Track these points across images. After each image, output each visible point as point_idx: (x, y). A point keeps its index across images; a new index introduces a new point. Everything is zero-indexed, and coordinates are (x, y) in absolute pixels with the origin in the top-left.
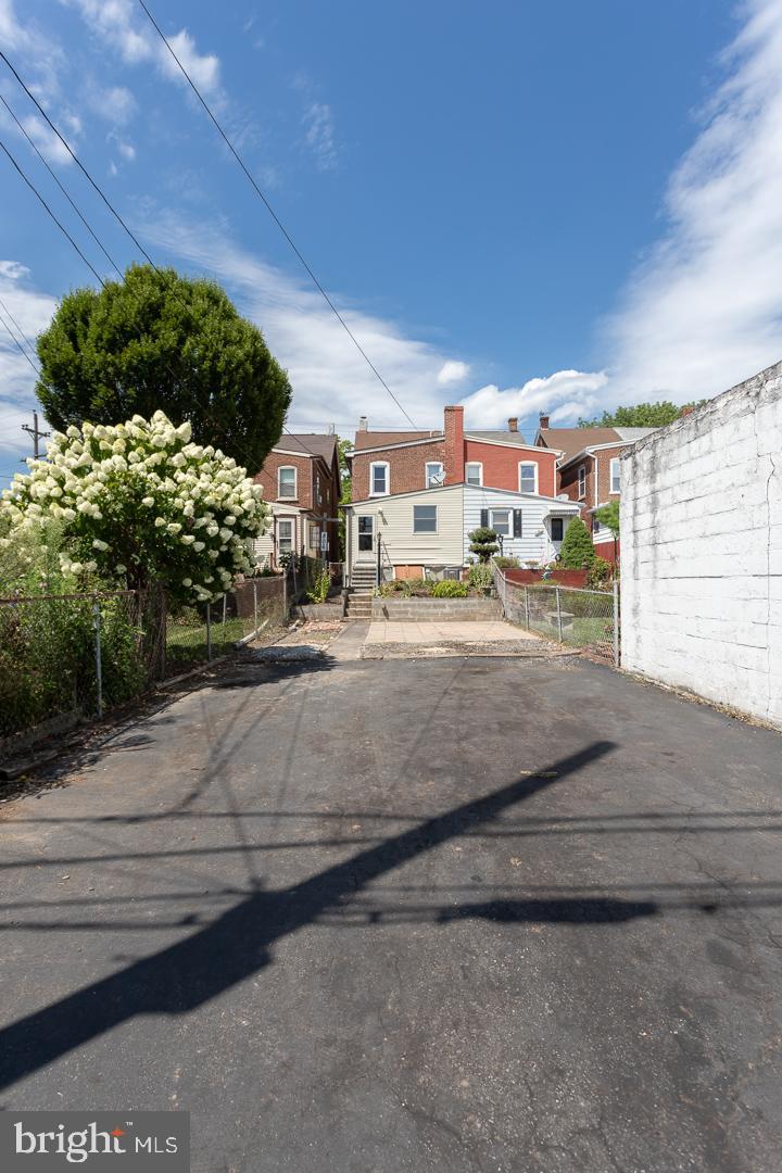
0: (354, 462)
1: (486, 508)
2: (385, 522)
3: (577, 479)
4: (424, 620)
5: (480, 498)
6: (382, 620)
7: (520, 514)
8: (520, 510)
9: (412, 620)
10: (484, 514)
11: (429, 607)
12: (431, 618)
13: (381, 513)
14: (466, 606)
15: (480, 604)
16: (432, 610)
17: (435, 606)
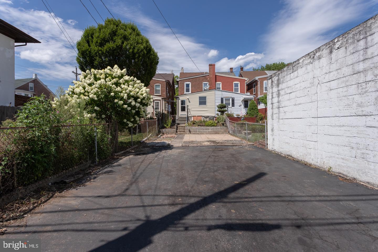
0: (179, 83)
1: (223, 97)
2: (189, 102)
3: (253, 88)
4: (202, 134)
5: (221, 94)
6: (189, 134)
7: (234, 99)
8: (234, 98)
9: (198, 134)
10: (222, 99)
11: (204, 129)
12: (205, 133)
13: (188, 99)
14: (216, 129)
15: (221, 128)
16: (205, 131)
17: (206, 129)
